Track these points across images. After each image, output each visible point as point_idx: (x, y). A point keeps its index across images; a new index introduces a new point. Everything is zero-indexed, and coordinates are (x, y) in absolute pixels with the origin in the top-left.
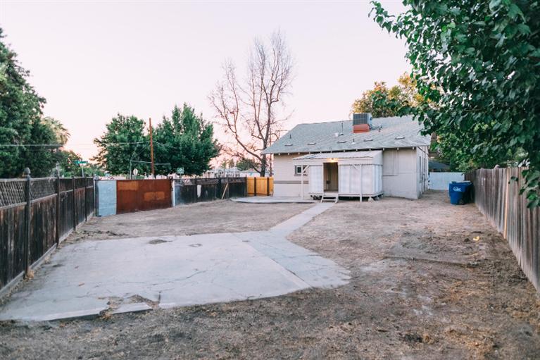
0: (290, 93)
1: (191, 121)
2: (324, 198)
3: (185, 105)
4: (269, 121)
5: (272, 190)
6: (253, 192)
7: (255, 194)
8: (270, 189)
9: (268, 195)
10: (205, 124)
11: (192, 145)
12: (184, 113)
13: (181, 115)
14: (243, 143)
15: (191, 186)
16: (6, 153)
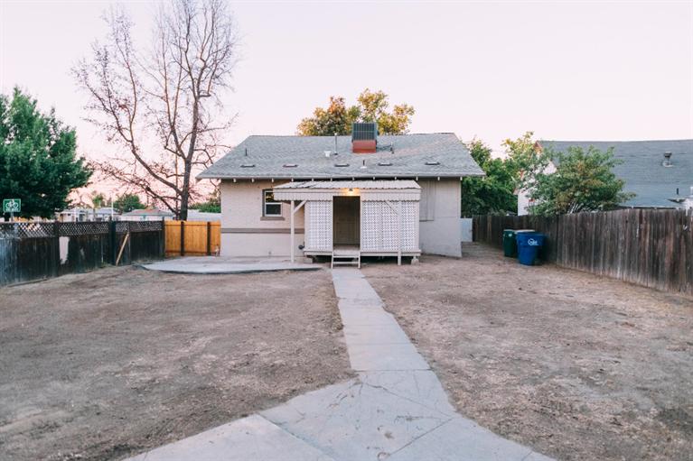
0: (231, 88)
1: (30, 120)
2: (336, 260)
3: (17, 91)
4: (195, 128)
5: (218, 245)
6: (179, 248)
7: (183, 253)
8: (214, 242)
9: (209, 253)
10: (60, 128)
11: (33, 162)
12: (14, 105)
13: (8, 109)
14: (147, 162)
15: (44, 238)
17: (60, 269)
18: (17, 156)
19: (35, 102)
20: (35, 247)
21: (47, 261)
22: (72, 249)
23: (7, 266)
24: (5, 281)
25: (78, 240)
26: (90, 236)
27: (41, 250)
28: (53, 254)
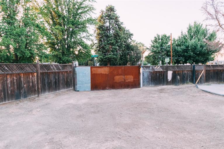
12: (194, 28)
15: (162, 71)
16: (114, 56)
17: (168, 83)
18: (192, 44)
19: (202, 25)
20: (158, 74)
21: (162, 80)
22: (174, 76)
23: (147, 80)
24: (147, 85)
25: (177, 72)
26: (182, 71)
27: (160, 76)
28: (165, 77)
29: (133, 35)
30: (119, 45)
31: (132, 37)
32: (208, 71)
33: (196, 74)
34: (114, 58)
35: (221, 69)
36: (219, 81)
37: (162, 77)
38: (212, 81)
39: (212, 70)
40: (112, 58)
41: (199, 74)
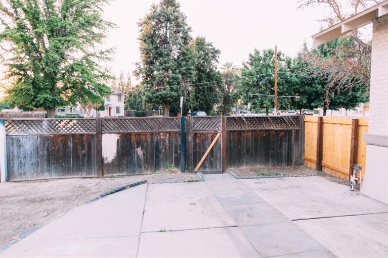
15: (82, 135)
16: (173, 93)
20: (70, 144)
21: (86, 158)
22: (123, 148)
23: (34, 160)
24: (32, 174)
25: (133, 138)
26: (152, 134)
27: (79, 147)
28: (94, 152)
29: (219, 53)
30: (185, 71)
31: (219, 57)
32: (236, 133)
33: (198, 141)
34: (171, 97)
35: (279, 128)
36: (273, 161)
37: (84, 152)
38: (247, 163)
39: (248, 131)
40: (169, 97)
41: (206, 143)
